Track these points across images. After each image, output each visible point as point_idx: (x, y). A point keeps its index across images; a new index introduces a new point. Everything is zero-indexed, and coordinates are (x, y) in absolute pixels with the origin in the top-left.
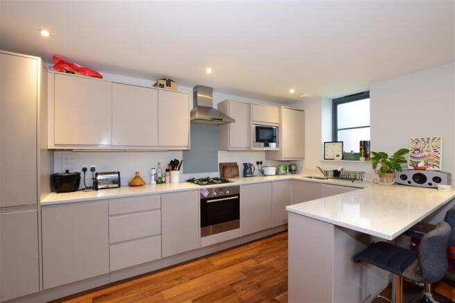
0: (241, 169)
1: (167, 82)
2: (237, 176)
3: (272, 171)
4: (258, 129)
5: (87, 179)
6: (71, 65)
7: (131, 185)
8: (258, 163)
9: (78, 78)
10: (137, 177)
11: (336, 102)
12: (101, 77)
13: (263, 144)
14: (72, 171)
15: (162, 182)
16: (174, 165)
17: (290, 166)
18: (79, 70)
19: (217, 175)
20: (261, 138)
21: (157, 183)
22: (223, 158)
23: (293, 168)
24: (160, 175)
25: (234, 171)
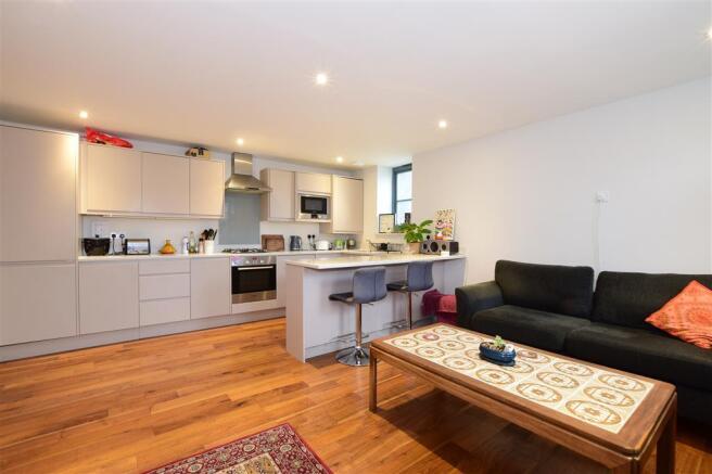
0: (287, 242)
1: (200, 150)
2: (283, 249)
3: (324, 245)
4: (304, 199)
5: (117, 246)
6: (102, 136)
7: (163, 252)
8: (309, 237)
9: (108, 150)
10: (168, 245)
11: (396, 171)
12: (131, 147)
13: (310, 215)
15: (195, 252)
16: (208, 234)
17: (348, 241)
18: (109, 140)
19: (259, 247)
20: (307, 208)
21: (190, 252)
22: (266, 229)
23: (352, 243)
24: (192, 244)
25: (279, 244)
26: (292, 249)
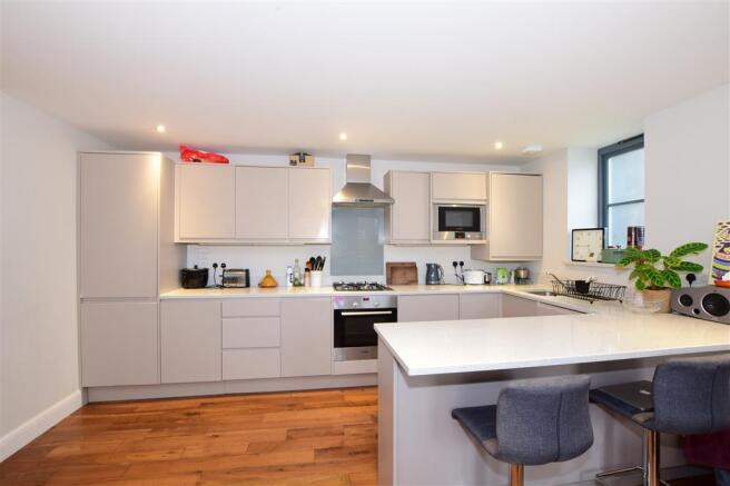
0: (422, 272)
1: (301, 156)
2: (415, 281)
3: (476, 277)
4: (443, 212)
6: (197, 153)
7: (262, 286)
8: (455, 264)
9: (205, 167)
10: (269, 276)
12: (227, 162)
13: (453, 234)
14: (201, 267)
15: (300, 285)
16: (316, 263)
17: (517, 272)
18: (204, 157)
20: (448, 224)
21: (295, 285)
22: (391, 256)
23: (522, 274)
24: (297, 275)
25: (410, 276)
26: (428, 283)
